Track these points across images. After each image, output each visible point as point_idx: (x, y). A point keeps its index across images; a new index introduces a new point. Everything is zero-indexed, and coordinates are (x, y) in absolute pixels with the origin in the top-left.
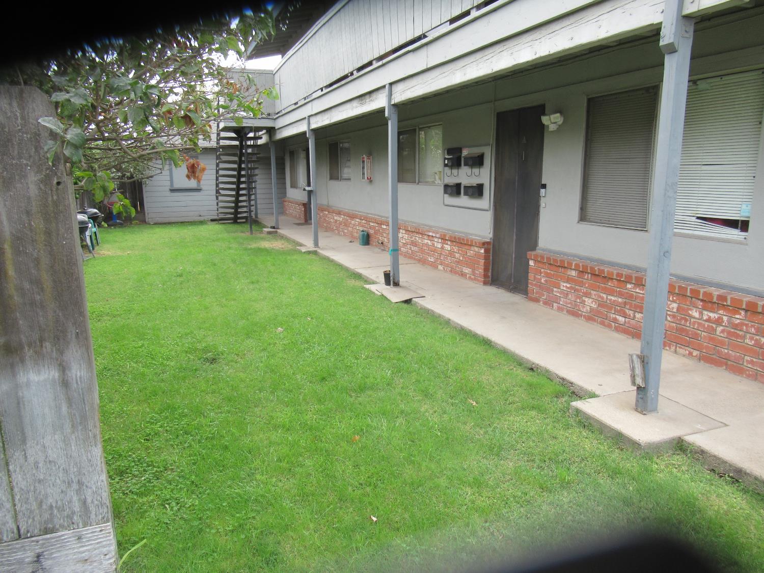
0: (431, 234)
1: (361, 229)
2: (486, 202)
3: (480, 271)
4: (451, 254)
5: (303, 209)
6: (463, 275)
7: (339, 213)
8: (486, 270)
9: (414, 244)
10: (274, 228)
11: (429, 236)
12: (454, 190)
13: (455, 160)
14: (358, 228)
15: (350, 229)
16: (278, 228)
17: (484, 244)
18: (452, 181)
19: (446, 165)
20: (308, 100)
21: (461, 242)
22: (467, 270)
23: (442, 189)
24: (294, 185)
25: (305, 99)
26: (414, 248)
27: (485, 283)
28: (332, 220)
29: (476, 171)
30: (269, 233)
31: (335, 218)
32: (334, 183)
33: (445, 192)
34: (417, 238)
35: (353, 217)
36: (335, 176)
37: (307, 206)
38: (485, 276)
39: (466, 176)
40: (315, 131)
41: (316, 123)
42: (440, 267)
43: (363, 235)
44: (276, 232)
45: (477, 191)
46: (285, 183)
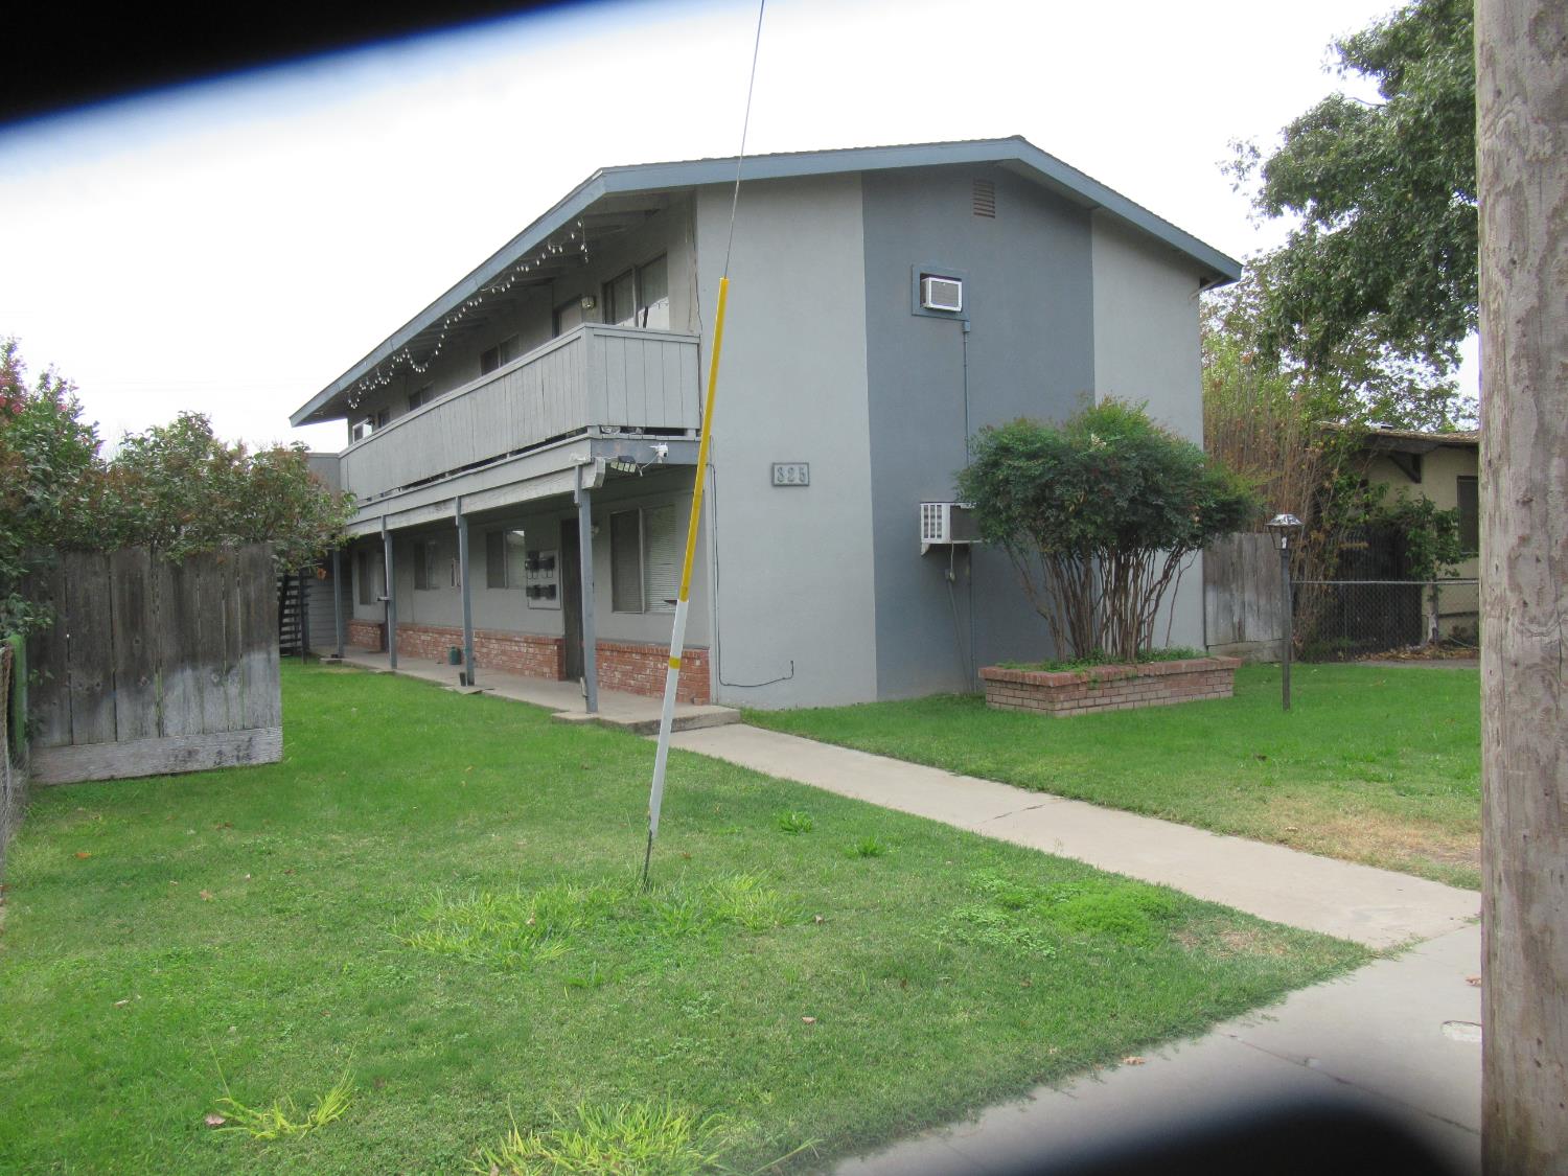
0: (517, 639)
1: (452, 646)
2: (557, 603)
3: (555, 667)
4: (534, 655)
5: (379, 632)
6: (543, 675)
7: (426, 631)
8: (560, 665)
9: (504, 653)
10: (336, 656)
11: (516, 641)
12: (536, 592)
13: (535, 565)
14: (447, 643)
15: (440, 649)
16: (342, 657)
17: (557, 640)
18: (532, 583)
19: (526, 568)
20: (385, 497)
21: (539, 642)
22: (546, 670)
23: (525, 591)
24: (365, 600)
25: (382, 495)
26: (504, 658)
27: (560, 679)
28: (418, 641)
29: (550, 573)
30: (329, 663)
31: (423, 638)
32: (420, 595)
33: (527, 592)
34: (507, 647)
35: (442, 633)
36: (421, 584)
37: (383, 627)
38: (560, 672)
39: (544, 578)
40: (393, 533)
41: (393, 523)
42: (527, 672)
43: (453, 653)
44: (340, 662)
45: (550, 592)
46: (351, 599)
